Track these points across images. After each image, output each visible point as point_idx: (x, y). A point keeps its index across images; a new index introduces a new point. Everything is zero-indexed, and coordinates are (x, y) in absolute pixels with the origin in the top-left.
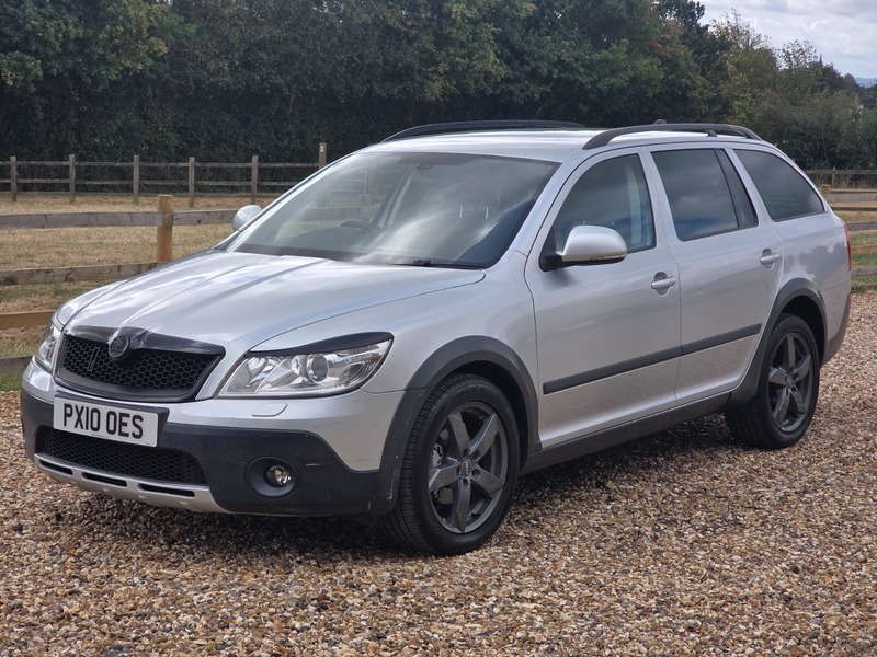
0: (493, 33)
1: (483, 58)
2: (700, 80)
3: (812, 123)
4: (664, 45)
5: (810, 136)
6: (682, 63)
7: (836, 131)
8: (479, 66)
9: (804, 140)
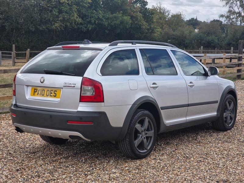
0: (76, 8)
1: (73, 16)
2: (145, 23)
3: (178, 35)
4: (134, 13)
5: (177, 39)
6: (139, 18)
7: (185, 37)
8: (72, 18)
9: (176, 40)
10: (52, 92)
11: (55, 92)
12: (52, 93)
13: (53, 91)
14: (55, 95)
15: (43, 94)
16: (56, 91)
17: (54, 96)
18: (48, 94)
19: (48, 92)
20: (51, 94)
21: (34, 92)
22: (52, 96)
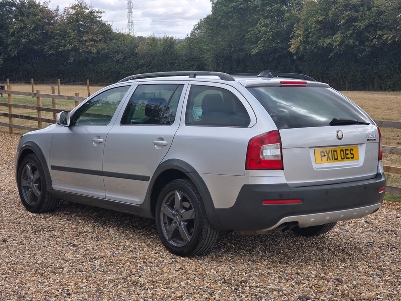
10: (347, 152)
11: (352, 152)
12: (348, 154)
13: (348, 150)
14: (352, 156)
15: (336, 157)
16: (353, 150)
17: (352, 158)
18: (343, 157)
19: (342, 152)
20: (348, 156)
21: (322, 156)
22: (349, 158)
